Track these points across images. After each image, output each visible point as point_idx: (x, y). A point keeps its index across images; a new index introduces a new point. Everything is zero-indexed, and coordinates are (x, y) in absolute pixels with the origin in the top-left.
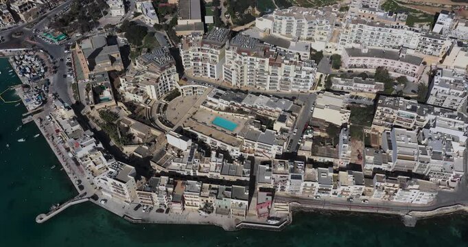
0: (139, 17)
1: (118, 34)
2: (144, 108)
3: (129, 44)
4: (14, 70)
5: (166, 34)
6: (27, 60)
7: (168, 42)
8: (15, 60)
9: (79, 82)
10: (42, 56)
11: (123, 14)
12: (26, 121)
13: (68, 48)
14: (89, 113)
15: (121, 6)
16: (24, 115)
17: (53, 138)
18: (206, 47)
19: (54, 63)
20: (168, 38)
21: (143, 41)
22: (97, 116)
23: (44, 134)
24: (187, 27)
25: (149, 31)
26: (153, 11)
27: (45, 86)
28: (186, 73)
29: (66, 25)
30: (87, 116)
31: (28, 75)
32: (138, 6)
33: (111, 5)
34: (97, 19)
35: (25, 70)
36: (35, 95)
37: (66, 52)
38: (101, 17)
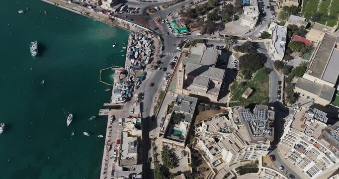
0: (266, 41)
1: (234, 52)
2: (208, 169)
3: (238, 69)
4: (127, 48)
5: (282, 80)
6: (142, 43)
7: (279, 92)
8: (133, 38)
9: (169, 93)
10: (156, 44)
11: (252, 27)
12: (103, 112)
13: (181, 46)
14: (155, 139)
15: (255, 18)
16: (105, 105)
17: (111, 148)
18: (323, 143)
19: (161, 57)
20: (282, 85)
21: (253, 75)
22: (160, 149)
23: (107, 138)
24: (312, 88)
25: (267, 65)
26: (284, 43)
27: (139, 80)
28: (278, 148)
29: (195, 17)
30: (152, 142)
31: (133, 61)
32: (271, 26)
33: (245, 13)
34: (225, 21)
35: (134, 53)
36: (125, 87)
37: (178, 48)
38: (230, 20)
